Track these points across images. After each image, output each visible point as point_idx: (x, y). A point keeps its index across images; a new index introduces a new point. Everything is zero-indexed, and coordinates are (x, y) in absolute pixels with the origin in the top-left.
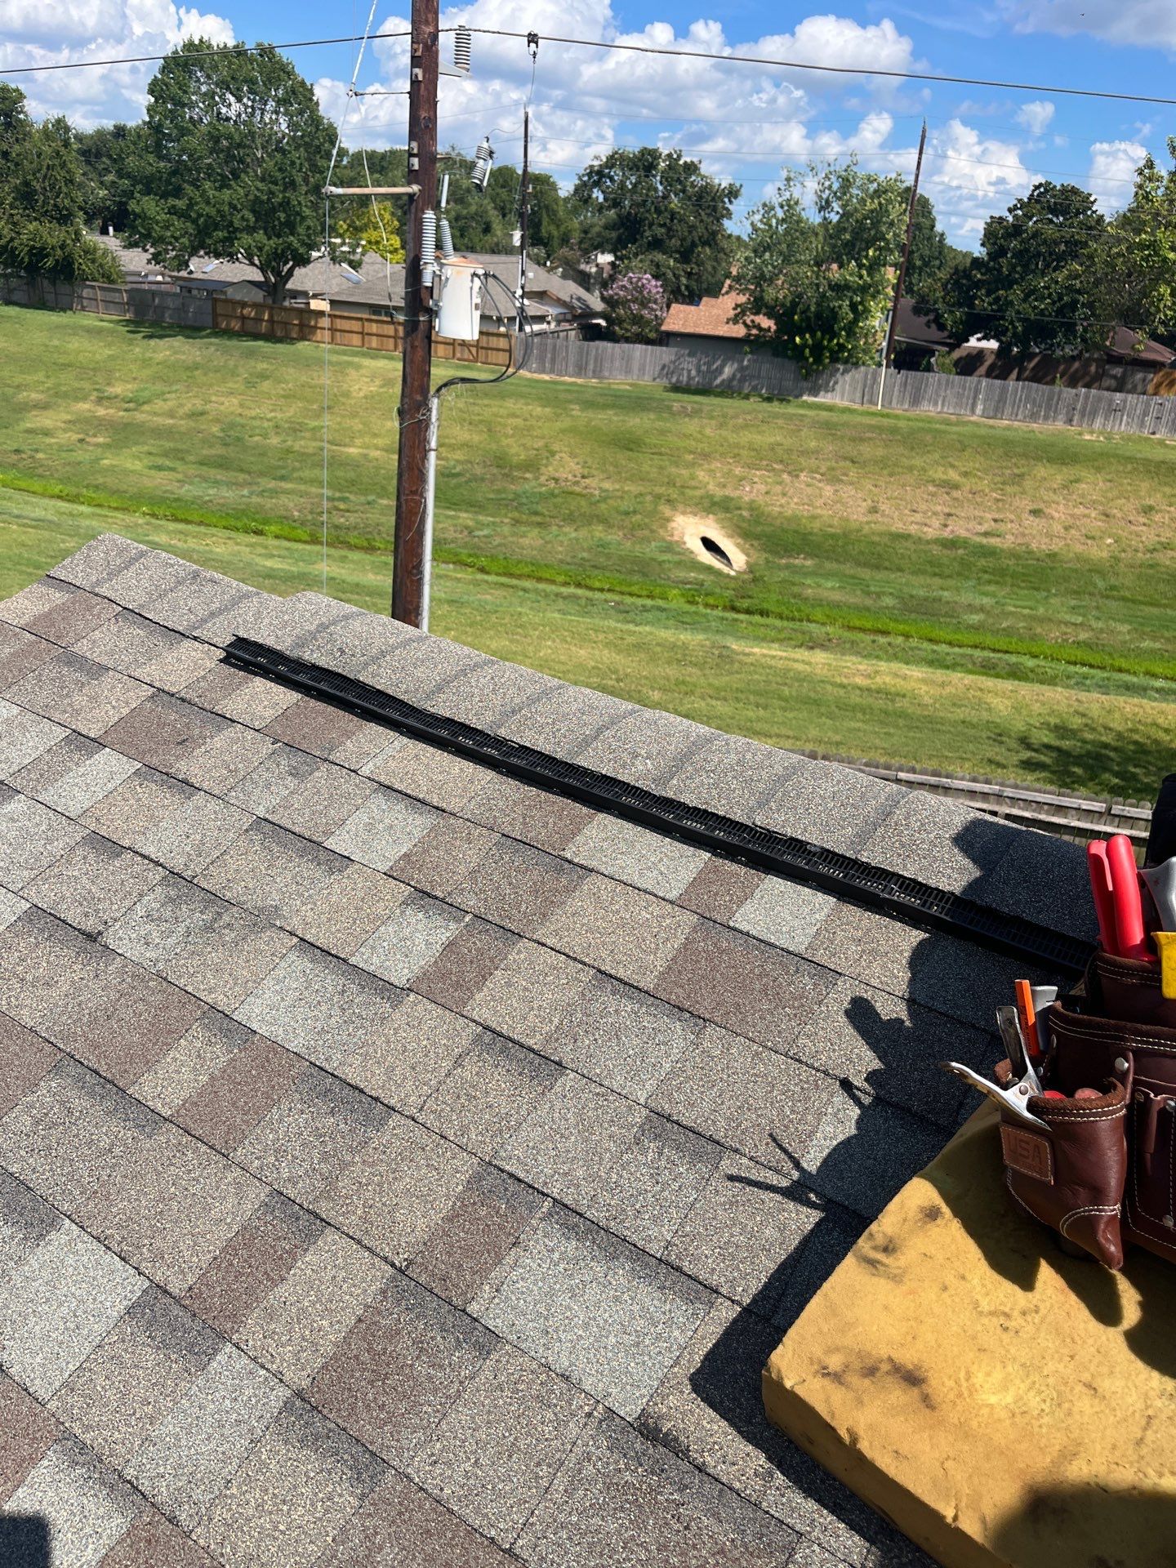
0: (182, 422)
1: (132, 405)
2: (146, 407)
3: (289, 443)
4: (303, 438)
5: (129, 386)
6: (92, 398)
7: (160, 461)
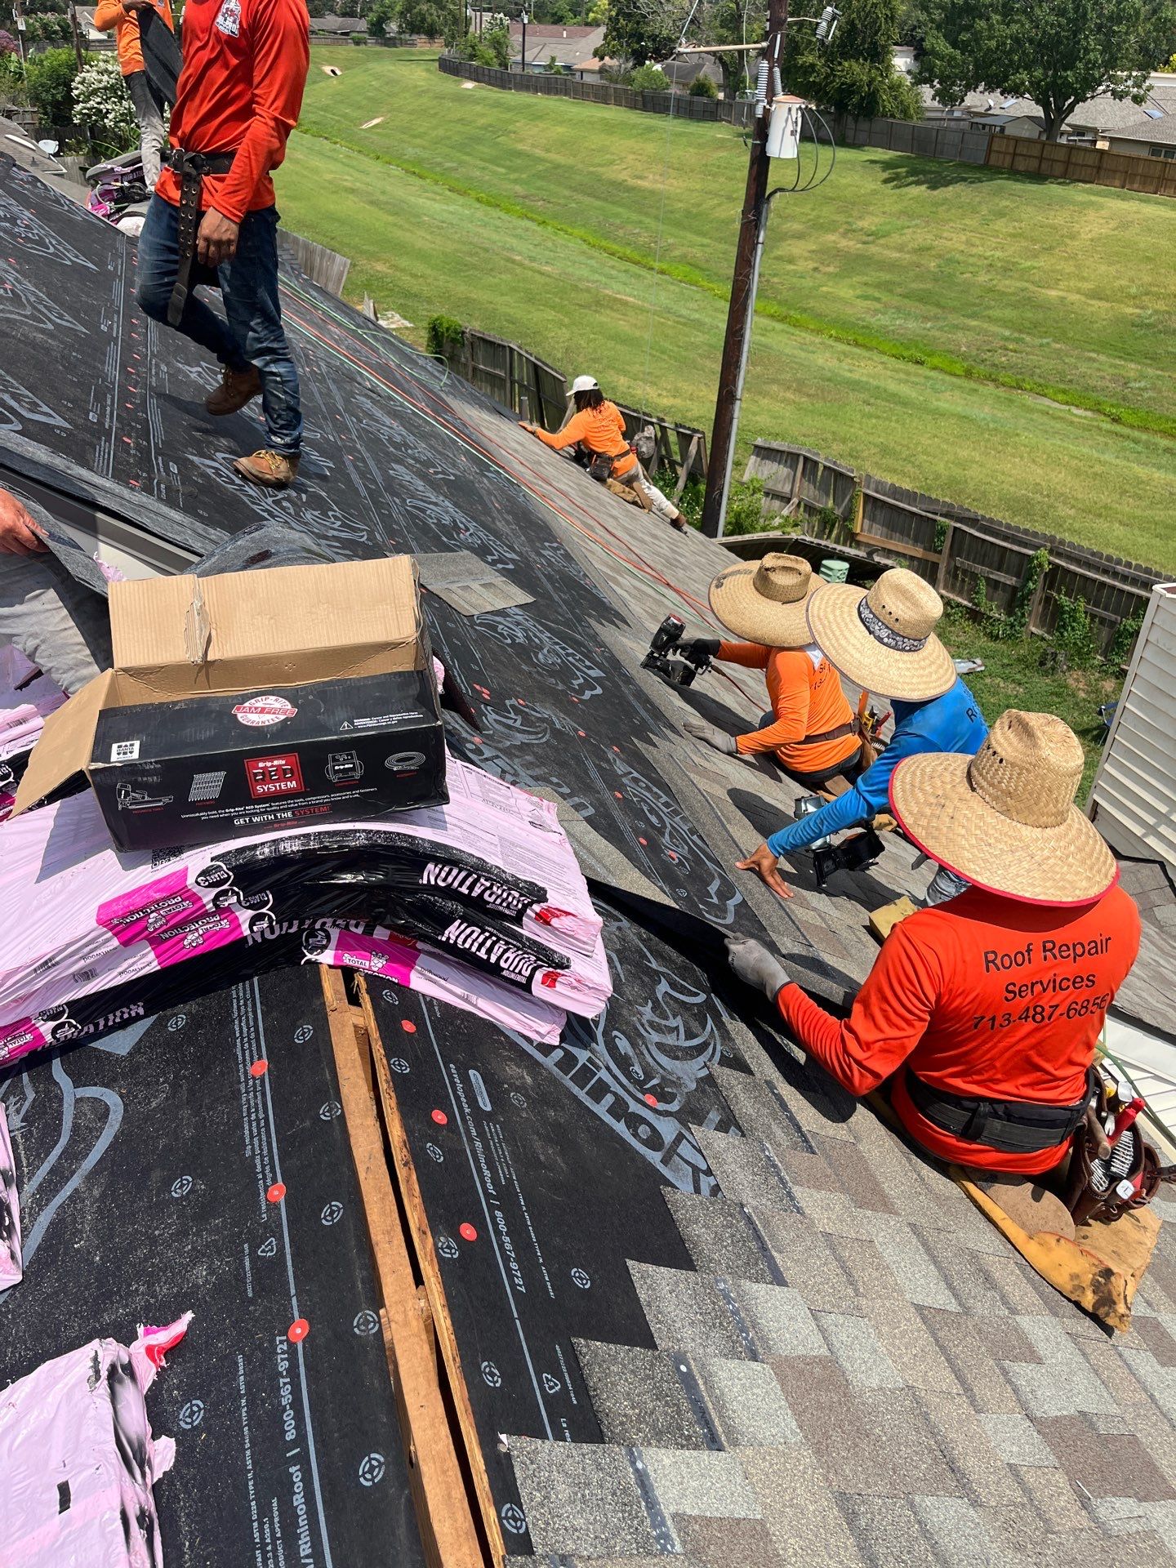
0: (907, 256)
1: (871, 238)
2: (882, 241)
3: (994, 282)
4: (1011, 277)
5: (876, 220)
6: (841, 230)
7: (871, 291)
